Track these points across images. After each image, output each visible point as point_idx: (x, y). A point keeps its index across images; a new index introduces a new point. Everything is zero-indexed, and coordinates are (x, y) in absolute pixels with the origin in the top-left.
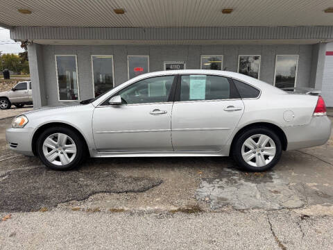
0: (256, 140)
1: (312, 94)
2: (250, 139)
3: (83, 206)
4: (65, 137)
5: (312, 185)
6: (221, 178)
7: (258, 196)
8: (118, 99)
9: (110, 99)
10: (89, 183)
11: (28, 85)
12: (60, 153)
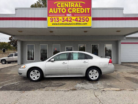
0: (93, 71)
1: (108, 58)
2: (91, 71)
3: (44, 89)
4: (37, 71)
5: (108, 84)
6: (83, 83)
7: (92, 86)
8: (53, 60)
9: (50, 60)
10: (44, 84)
11: (14, 55)
12: (35, 76)
